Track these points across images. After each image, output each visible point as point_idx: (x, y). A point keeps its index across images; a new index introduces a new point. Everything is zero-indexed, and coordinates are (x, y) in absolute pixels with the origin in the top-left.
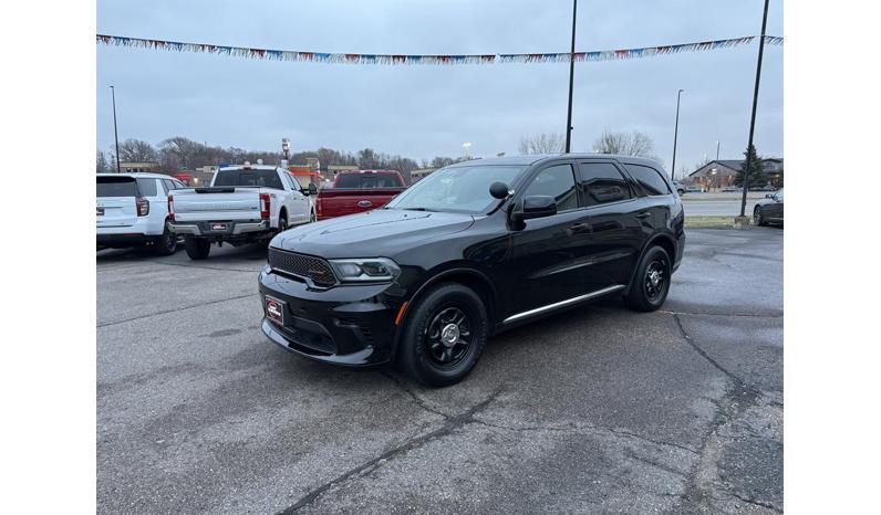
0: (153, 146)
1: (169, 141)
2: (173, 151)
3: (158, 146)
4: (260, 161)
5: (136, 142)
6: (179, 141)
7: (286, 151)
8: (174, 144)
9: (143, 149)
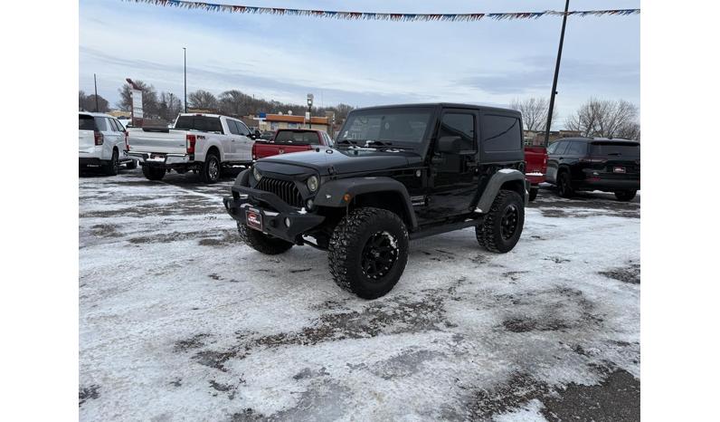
0: (216, 96)
1: (227, 93)
2: (229, 100)
3: (219, 96)
4: (290, 112)
5: (204, 93)
6: (234, 93)
7: (310, 105)
8: (230, 96)
9: (208, 97)
